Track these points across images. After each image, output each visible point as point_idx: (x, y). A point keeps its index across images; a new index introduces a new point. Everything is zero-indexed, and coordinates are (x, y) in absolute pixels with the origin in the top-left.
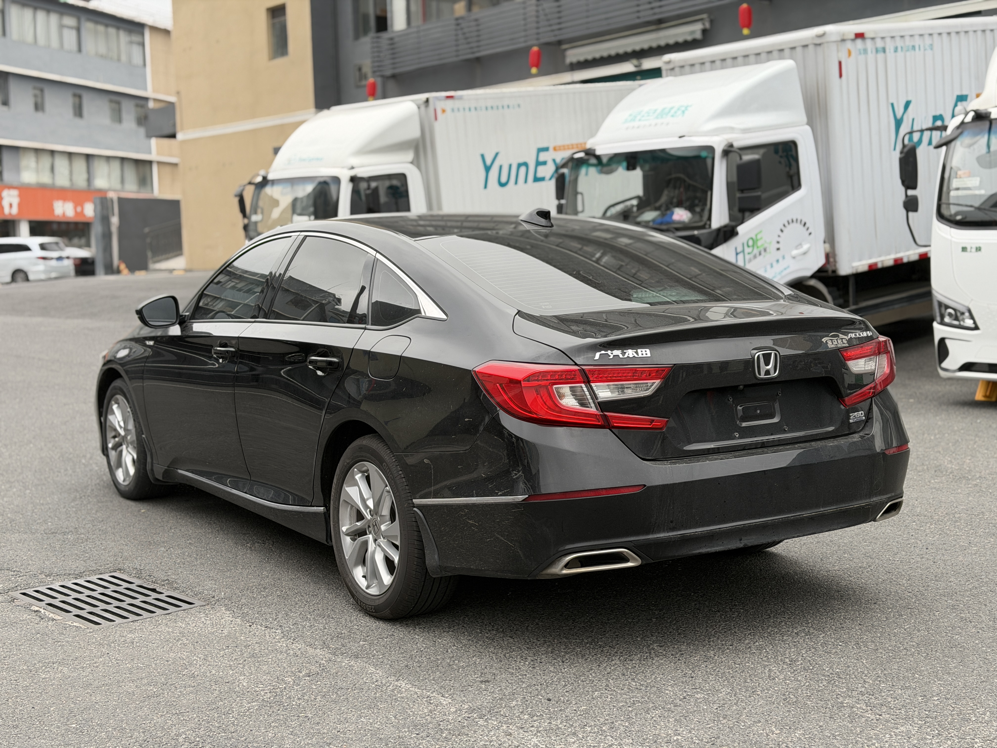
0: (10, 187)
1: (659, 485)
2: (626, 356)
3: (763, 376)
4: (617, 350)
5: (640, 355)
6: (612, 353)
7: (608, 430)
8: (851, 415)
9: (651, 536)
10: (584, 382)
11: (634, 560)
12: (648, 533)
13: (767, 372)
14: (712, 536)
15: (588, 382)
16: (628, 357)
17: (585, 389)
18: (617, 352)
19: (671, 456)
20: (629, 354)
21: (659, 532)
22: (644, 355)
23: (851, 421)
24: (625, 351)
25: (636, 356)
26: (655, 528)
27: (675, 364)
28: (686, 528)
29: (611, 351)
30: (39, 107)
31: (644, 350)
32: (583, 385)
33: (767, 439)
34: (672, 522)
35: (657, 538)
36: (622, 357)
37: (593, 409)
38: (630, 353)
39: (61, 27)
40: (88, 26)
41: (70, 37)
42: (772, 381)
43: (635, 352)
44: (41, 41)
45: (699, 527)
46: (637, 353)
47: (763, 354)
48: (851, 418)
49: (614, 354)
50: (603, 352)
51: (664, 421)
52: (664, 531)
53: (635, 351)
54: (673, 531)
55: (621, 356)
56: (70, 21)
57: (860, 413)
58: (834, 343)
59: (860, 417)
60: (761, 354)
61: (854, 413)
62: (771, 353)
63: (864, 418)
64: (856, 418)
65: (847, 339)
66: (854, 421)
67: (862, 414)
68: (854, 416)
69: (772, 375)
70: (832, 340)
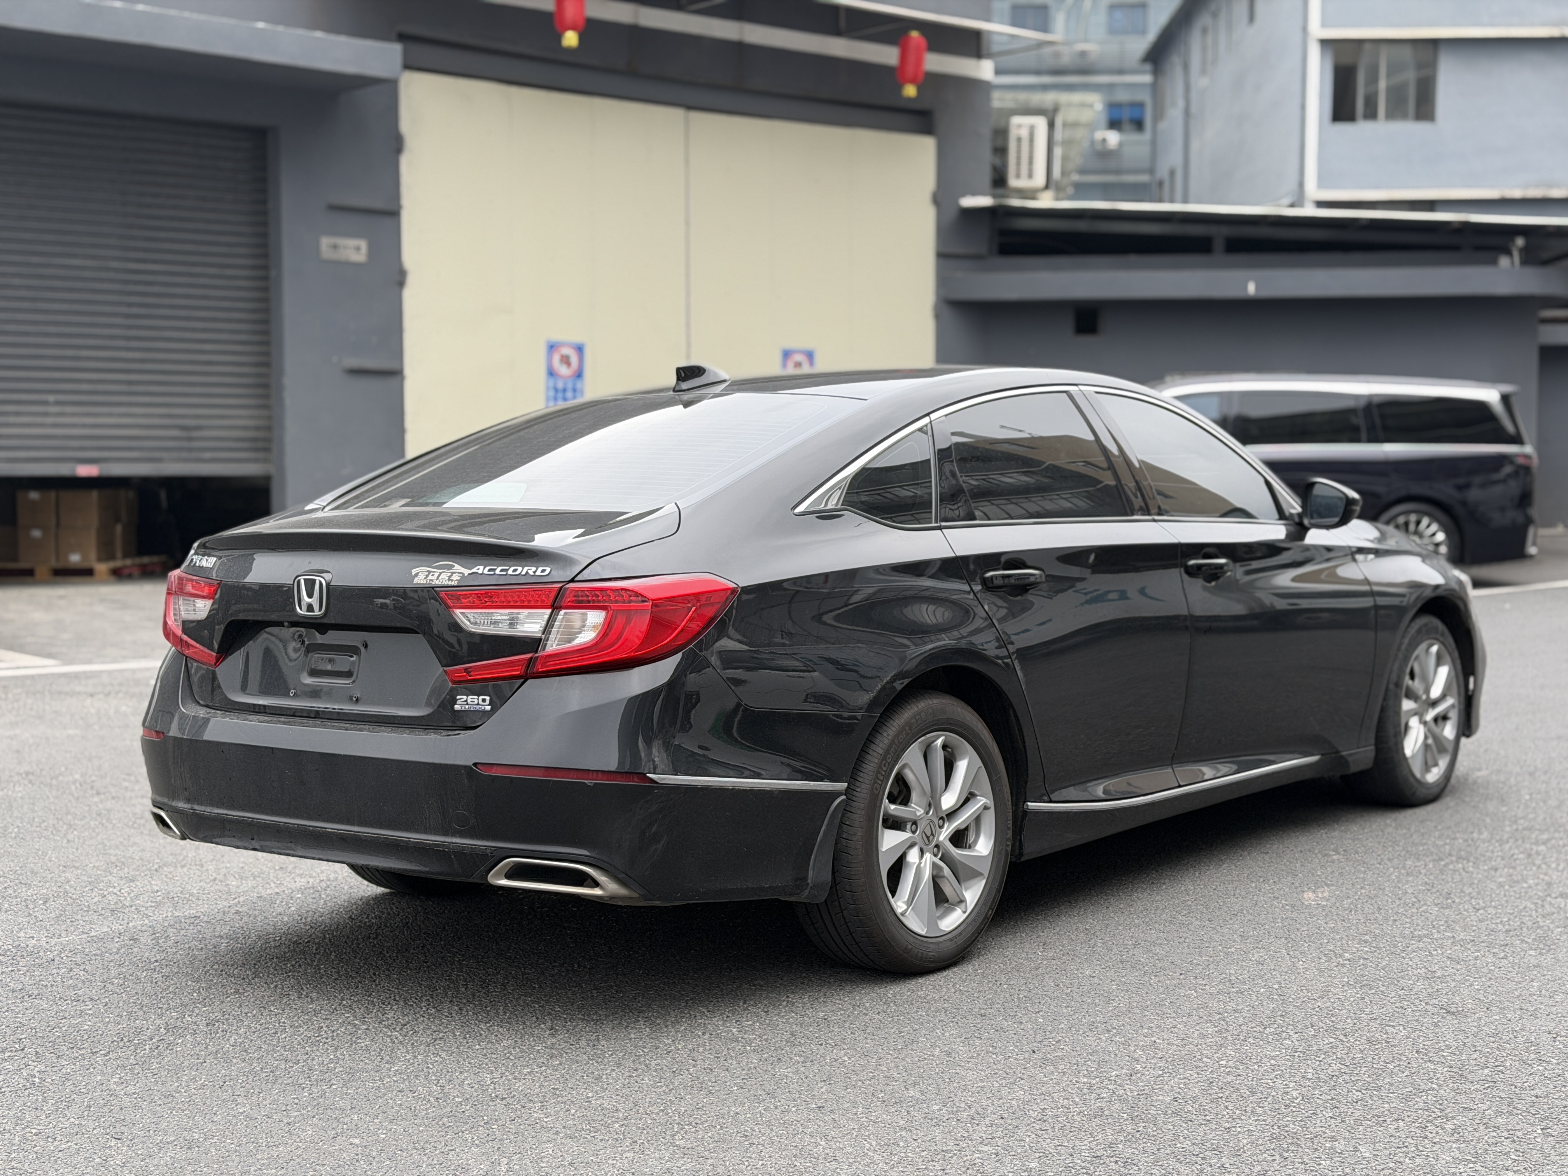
3: (304, 611)
7: (185, 658)
8: (458, 697)
13: (310, 608)
21: (179, 799)
23: (457, 707)
27: (221, 581)
42: (317, 621)
47: (304, 580)
48: (458, 702)
52: (182, 800)
57: (481, 698)
58: (430, 577)
59: (478, 704)
60: (302, 579)
61: (467, 696)
62: (315, 580)
63: (488, 708)
64: (467, 704)
65: (463, 574)
66: (463, 709)
67: (484, 700)
68: (466, 701)
69: (317, 613)
70: (429, 572)
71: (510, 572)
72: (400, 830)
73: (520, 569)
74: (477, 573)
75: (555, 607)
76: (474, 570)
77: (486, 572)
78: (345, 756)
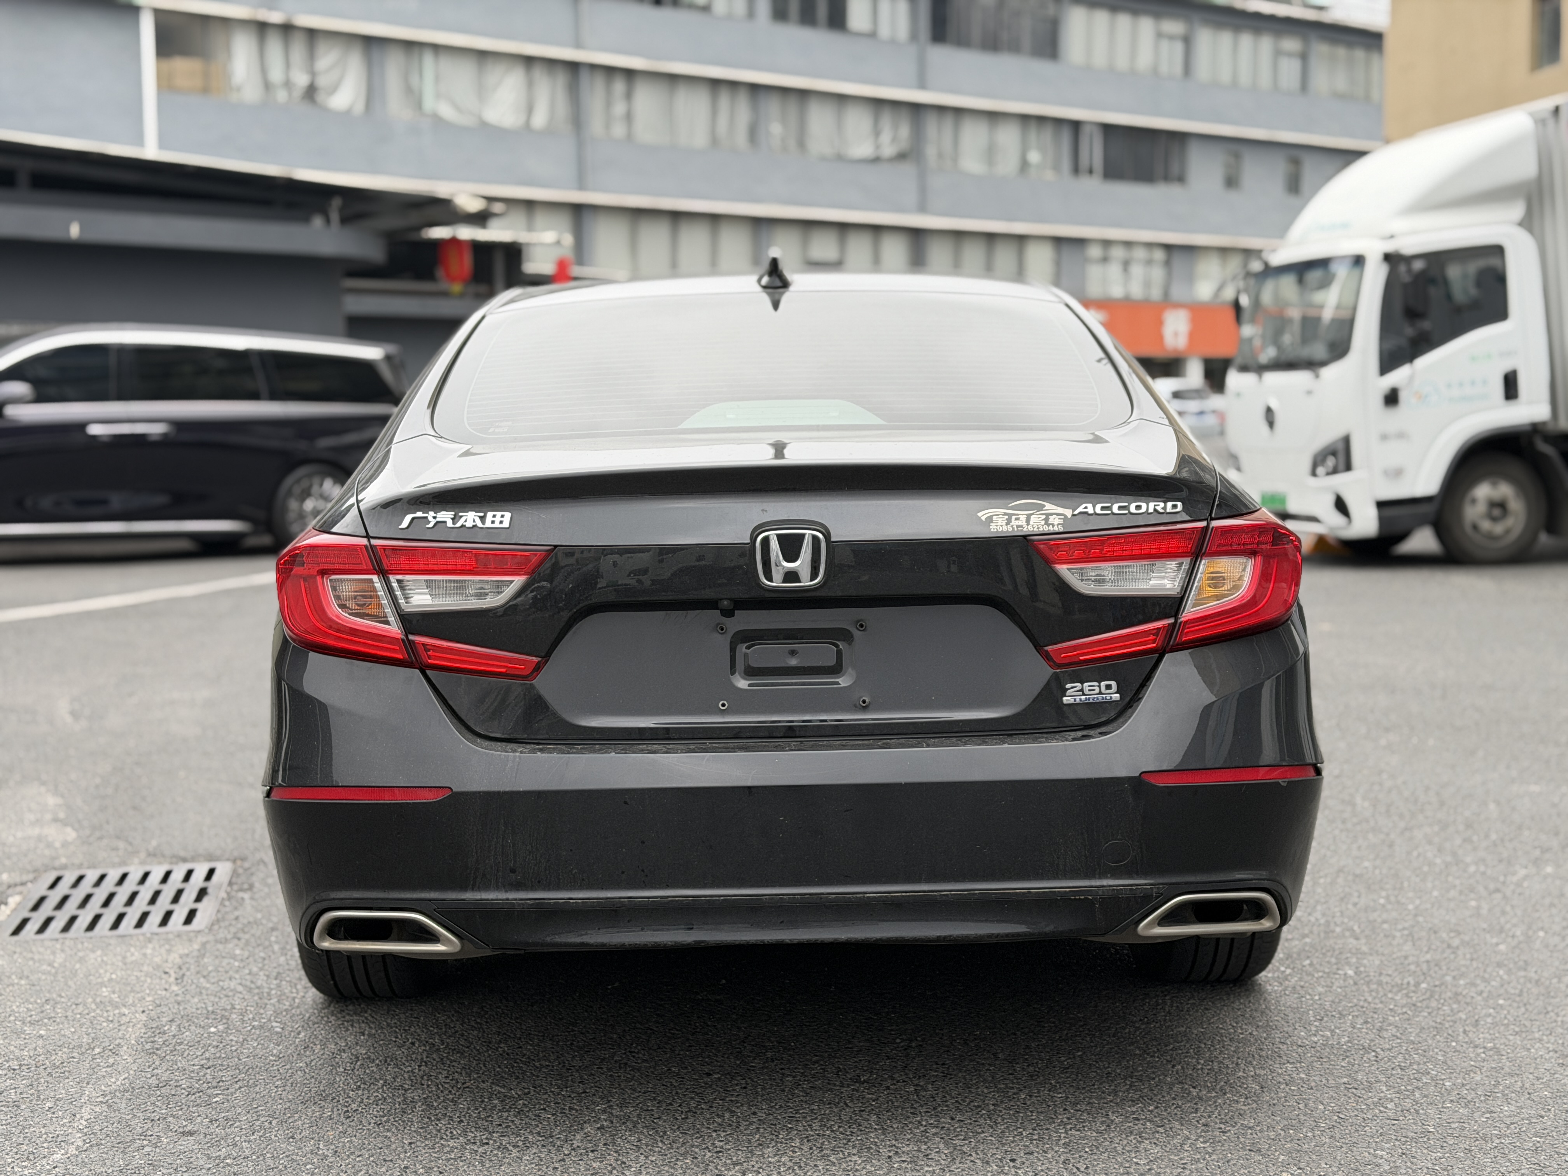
0: (1178, 305)
1: (480, 792)
2: (459, 525)
3: (777, 582)
4: (447, 511)
5: (488, 524)
6: (435, 518)
7: (417, 671)
8: (1068, 686)
9: (469, 896)
10: (377, 574)
11: (447, 942)
12: (464, 888)
13: (791, 576)
14: (616, 911)
15: (384, 573)
16: (463, 526)
17: (378, 585)
18: (446, 516)
19: (547, 736)
20: (466, 521)
21: (486, 888)
22: (497, 525)
23: (1066, 700)
24: (461, 514)
25: (480, 524)
26: (478, 880)
27: (556, 546)
28: (548, 887)
29: (435, 513)
30: (1231, 182)
31: (499, 514)
32: (375, 578)
33: (804, 721)
34: (513, 871)
35: (481, 900)
36: (452, 526)
37: (394, 628)
38: (470, 518)
39: (1278, 53)
40: (1321, 49)
41: (1290, 69)
42: (807, 595)
43: (480, 517)
44: (1245, 78)
45: (581, 888)
46: (483, 519)
47: (778, 536)
48: (1068, 693)
49: (438, 519)
50: (419, 514)
51: (532, 662)
52: (497, 888)
53: (482, 514)
54: (518, 890)
55: (450, 524)
56: (1291, 44)
57: (1103, 684)
58: (1014, 522)
59: (1100, 693)
60: (773, 534)
61: (1082, 683)
62: (803, 535)
63: (1116, 697)
64: (1084, 694)
65: (1065, 516)
66: (1078, 700)
67: (1108, 687)
68: (1082, 690)
69: (806, 582)
70: (1010, 516)
71: (1133, 508)
72: (1010, 878)
73: (1144, 505)
74: (1086, 513)
75: (1196, 555)
76: (1081, 509)
77: (1098, 510)
78: (906, 784)
